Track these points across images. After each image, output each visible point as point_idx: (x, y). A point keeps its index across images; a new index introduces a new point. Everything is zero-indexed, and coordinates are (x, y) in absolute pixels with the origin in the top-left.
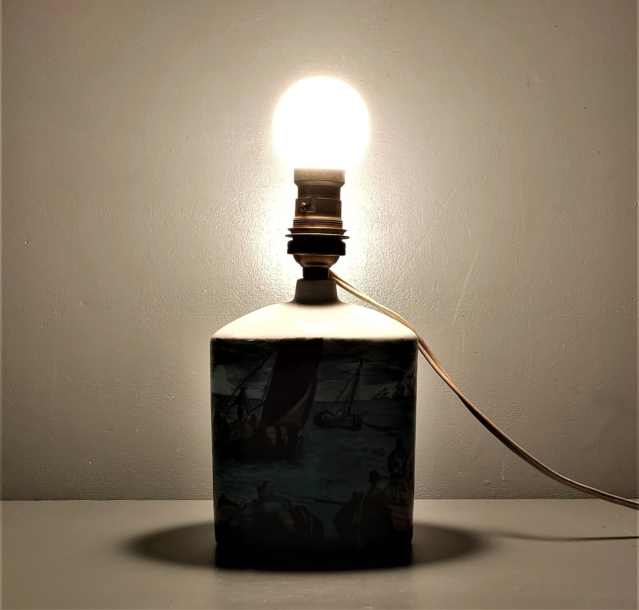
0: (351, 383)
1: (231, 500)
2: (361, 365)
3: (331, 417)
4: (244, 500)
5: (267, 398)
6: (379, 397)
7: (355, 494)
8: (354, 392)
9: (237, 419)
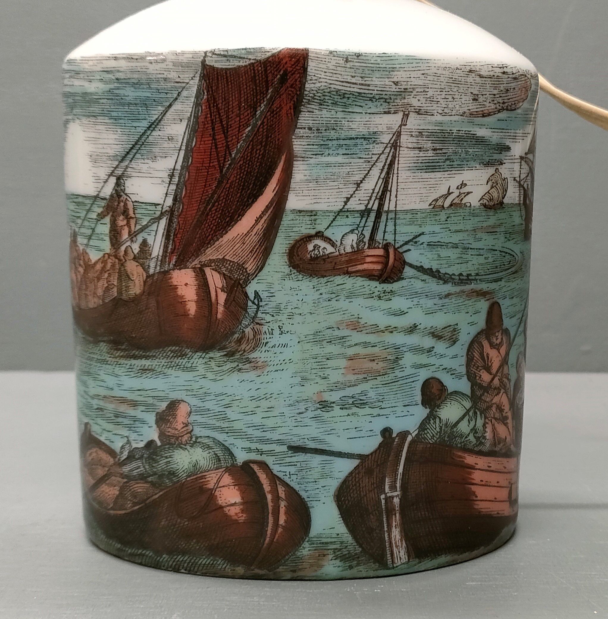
0: (380, 165)
1: (102, 439)
2: (403, 124)
3: (330, 249)
4: (128, 442)
5: (175, 200)
6: (447, 204)
7: (386, 432)
8: (385, 189)
9: (108, 251)
